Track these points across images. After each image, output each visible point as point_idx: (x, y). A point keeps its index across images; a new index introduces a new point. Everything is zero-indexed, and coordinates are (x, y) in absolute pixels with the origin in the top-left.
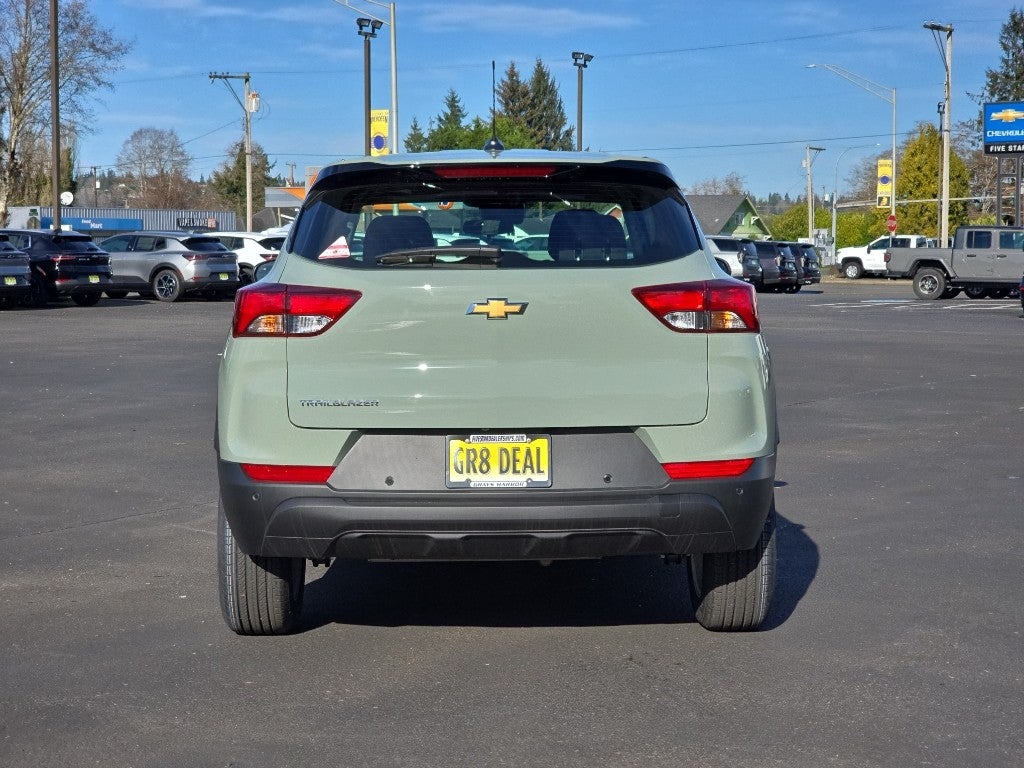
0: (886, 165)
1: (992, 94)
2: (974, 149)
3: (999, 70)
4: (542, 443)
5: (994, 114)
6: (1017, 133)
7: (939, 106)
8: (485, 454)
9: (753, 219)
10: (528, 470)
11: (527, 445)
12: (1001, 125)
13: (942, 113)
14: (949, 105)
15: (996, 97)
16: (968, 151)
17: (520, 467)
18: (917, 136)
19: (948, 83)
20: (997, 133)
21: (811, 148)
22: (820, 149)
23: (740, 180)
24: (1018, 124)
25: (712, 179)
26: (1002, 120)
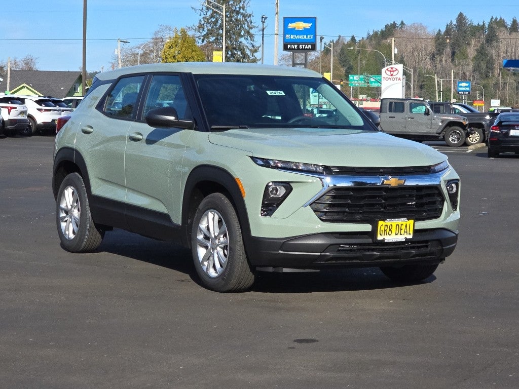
5: (290, 25)
6: (305, 37)
7: (262, 18)
12: (294, 31)
19: (277, 3)
21: (121, 41)
22: (126, 42)
23: (33, 60)
24: (305, 31)
25: (13, 59)
26: (295, 28)
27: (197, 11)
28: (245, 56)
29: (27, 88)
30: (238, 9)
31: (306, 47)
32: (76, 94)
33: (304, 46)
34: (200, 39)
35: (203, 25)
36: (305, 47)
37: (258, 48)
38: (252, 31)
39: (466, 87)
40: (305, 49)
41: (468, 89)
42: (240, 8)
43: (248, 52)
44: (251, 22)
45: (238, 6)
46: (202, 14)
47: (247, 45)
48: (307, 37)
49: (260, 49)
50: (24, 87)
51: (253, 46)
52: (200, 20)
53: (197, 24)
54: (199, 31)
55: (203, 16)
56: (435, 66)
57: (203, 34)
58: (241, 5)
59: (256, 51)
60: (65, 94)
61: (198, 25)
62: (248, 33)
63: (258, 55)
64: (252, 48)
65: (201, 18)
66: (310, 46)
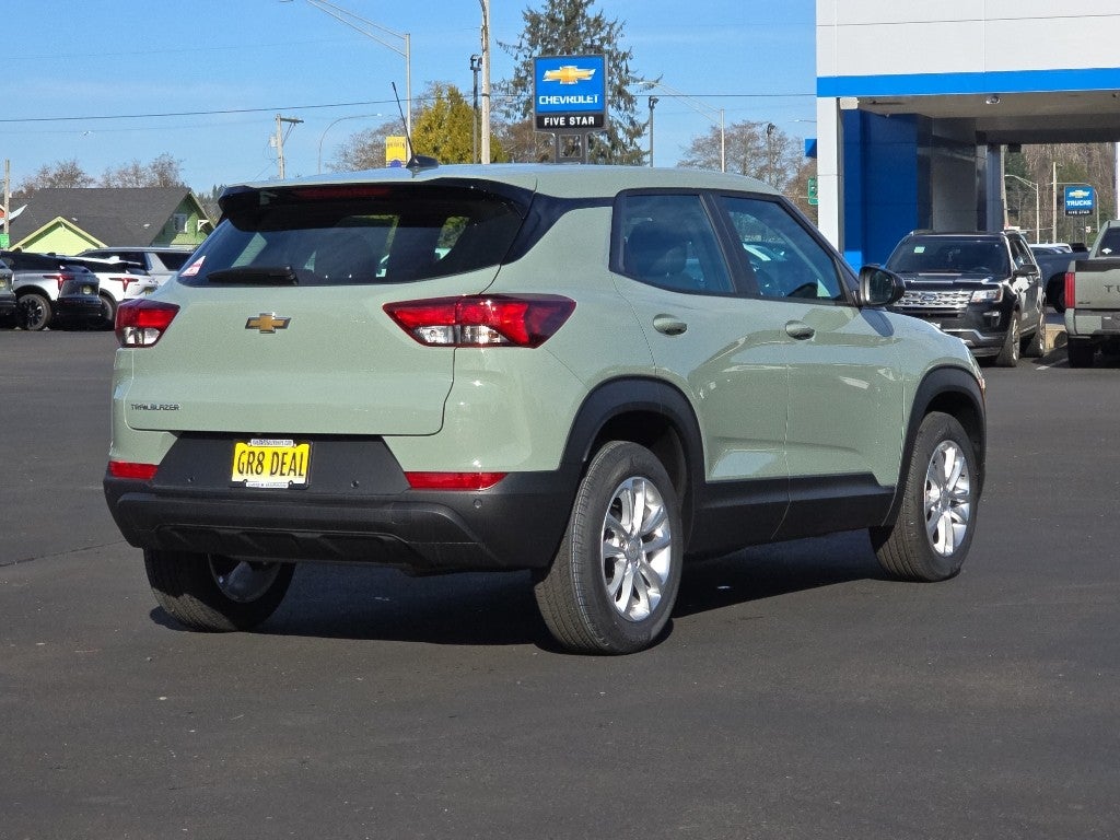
0: (397, 145)
1: (533, 44)
2: (509, 122)
3: (542, 12)
4: (304, 448)
5: (548, 73)
6: (581, 99)
7: (473, 60)
8: (261, 458)
9: (201, 223)
10: (292, 473)
11: (294, 450)
12: (559, 88)
13: (475, 70)
14: (488, 59)
15: (539, 48)
16: (503, 126)
17: (286, 470)
18: (431, 104)
19: (485, 28)
20: (553, 100)
21: (282, 120)
22: (295, 121)
23: (174, 166)
24: (581, 87)
25: (131, 164)
26: (559, 81)
27: (510, 49)
28: (615, 143)
29: (66, 226)
30: (597, 43)
31: (584, 121)
32: (179, 239)
33: (578, 118)
34: (519, 109)
35: (526, 78)
36: (581, 121)
37: (644, 128)
38: (629, 90)
39: (1085, 198)
40: (581, 126)
41: (1089, 203)
42: (602, 40)
43: (621, 134)
44: (627, 71)
45: (598, 36)
46: (521, 55)
47: (620, 120)
48: (585, 99)
49: (647, 130)
50: (58, 225)
51: (633, 123)
52: (518, 69)
53: (511, 76)
54: (515, 94)
55: (523, 59)
56: (1089, 155)
57: (524, 99)
58: (603, 34)
59: (638, 133)
60: (150, 239)
61: (512, 78)
62: (621, 93)
63: (642, 143)
64: (631, 127)
65: (518, 64)
66: (592, 120)
